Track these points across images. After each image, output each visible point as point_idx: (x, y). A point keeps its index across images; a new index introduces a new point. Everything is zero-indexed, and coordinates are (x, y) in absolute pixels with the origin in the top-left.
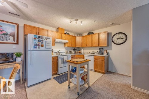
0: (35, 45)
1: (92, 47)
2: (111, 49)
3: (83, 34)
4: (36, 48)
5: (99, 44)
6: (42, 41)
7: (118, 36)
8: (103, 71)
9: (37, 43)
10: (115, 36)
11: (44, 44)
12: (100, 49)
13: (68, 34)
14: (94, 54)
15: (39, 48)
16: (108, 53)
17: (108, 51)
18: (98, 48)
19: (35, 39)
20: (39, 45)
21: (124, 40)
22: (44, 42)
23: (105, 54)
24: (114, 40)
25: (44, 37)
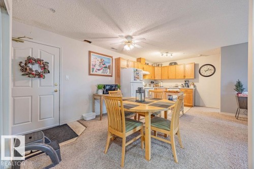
1: (175, 79)
2: (198, 82)
3: (162, 64)
5: (184, 76)
6: (138, 73)
7: (206, 68)
8: (191, 105)
10: (203, 68)
11: (139, 77)
12: (186, 81)
14: (177, 87)
15: (136, 80)
16: (195, 86)
17: (195, 84)
18: (184, 80)
20: (136, 78)
21: (213, 71)
23: (192, 87)
24: (201, 72)
25: (139, 70)
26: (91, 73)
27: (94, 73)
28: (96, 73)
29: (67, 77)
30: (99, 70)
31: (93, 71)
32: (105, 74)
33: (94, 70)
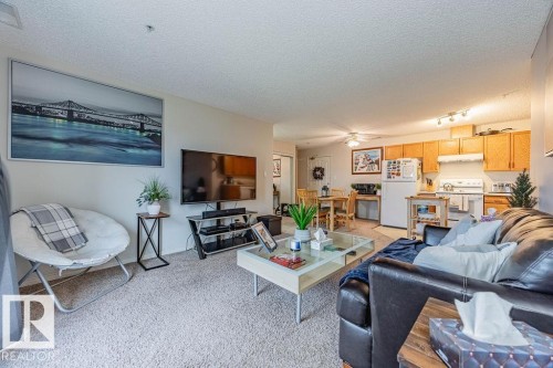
0: (389, 174)
4: (390, 177)
6: (398, 167)
9: (391, 171)
11: (401, 172)
15: (394, 177)
19: (389, 166)
20: (394, 174)
22: (401, 169)
25: (401, 160)
27: (358, 171)
30: (362, 168)
31: (356, 170)
33: (358, 168)
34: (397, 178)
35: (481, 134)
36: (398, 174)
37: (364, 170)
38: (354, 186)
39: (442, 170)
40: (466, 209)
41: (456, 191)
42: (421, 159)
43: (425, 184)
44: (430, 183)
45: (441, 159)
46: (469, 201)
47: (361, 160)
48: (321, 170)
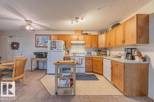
0: (51, 47)
4: (52, 49)
6: (56, 44)
9: (52, 46)
11: (57, 47)
13: (87, 34)
15: (53, 49)
19: (51, 43)
20: (53, 47)
22: (57, 45)
25: (57, 41)
26: (37, 46)
27: (38, 46)
28: (39, 46)
29: (26, 49)
30: (41, 44)
31: (37, 45)
32: (45, 46)
33: (39, 44)
34: (55, 50)
35: (84, 34)
36: (55, 48)
37: (42, 45)
38: (35, 53)
39: (73, 47)
40: (80, 63)
41: (77, 55)
42: (65, 42)
43: (67, 53)
44: (68, 52)
45: (72, 42)
46: (81, 59)
47: (40, 40)
48: (18, 44)
